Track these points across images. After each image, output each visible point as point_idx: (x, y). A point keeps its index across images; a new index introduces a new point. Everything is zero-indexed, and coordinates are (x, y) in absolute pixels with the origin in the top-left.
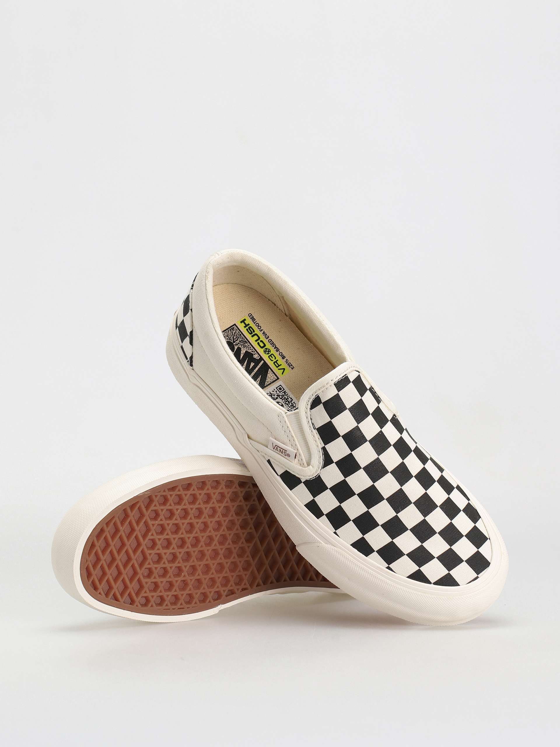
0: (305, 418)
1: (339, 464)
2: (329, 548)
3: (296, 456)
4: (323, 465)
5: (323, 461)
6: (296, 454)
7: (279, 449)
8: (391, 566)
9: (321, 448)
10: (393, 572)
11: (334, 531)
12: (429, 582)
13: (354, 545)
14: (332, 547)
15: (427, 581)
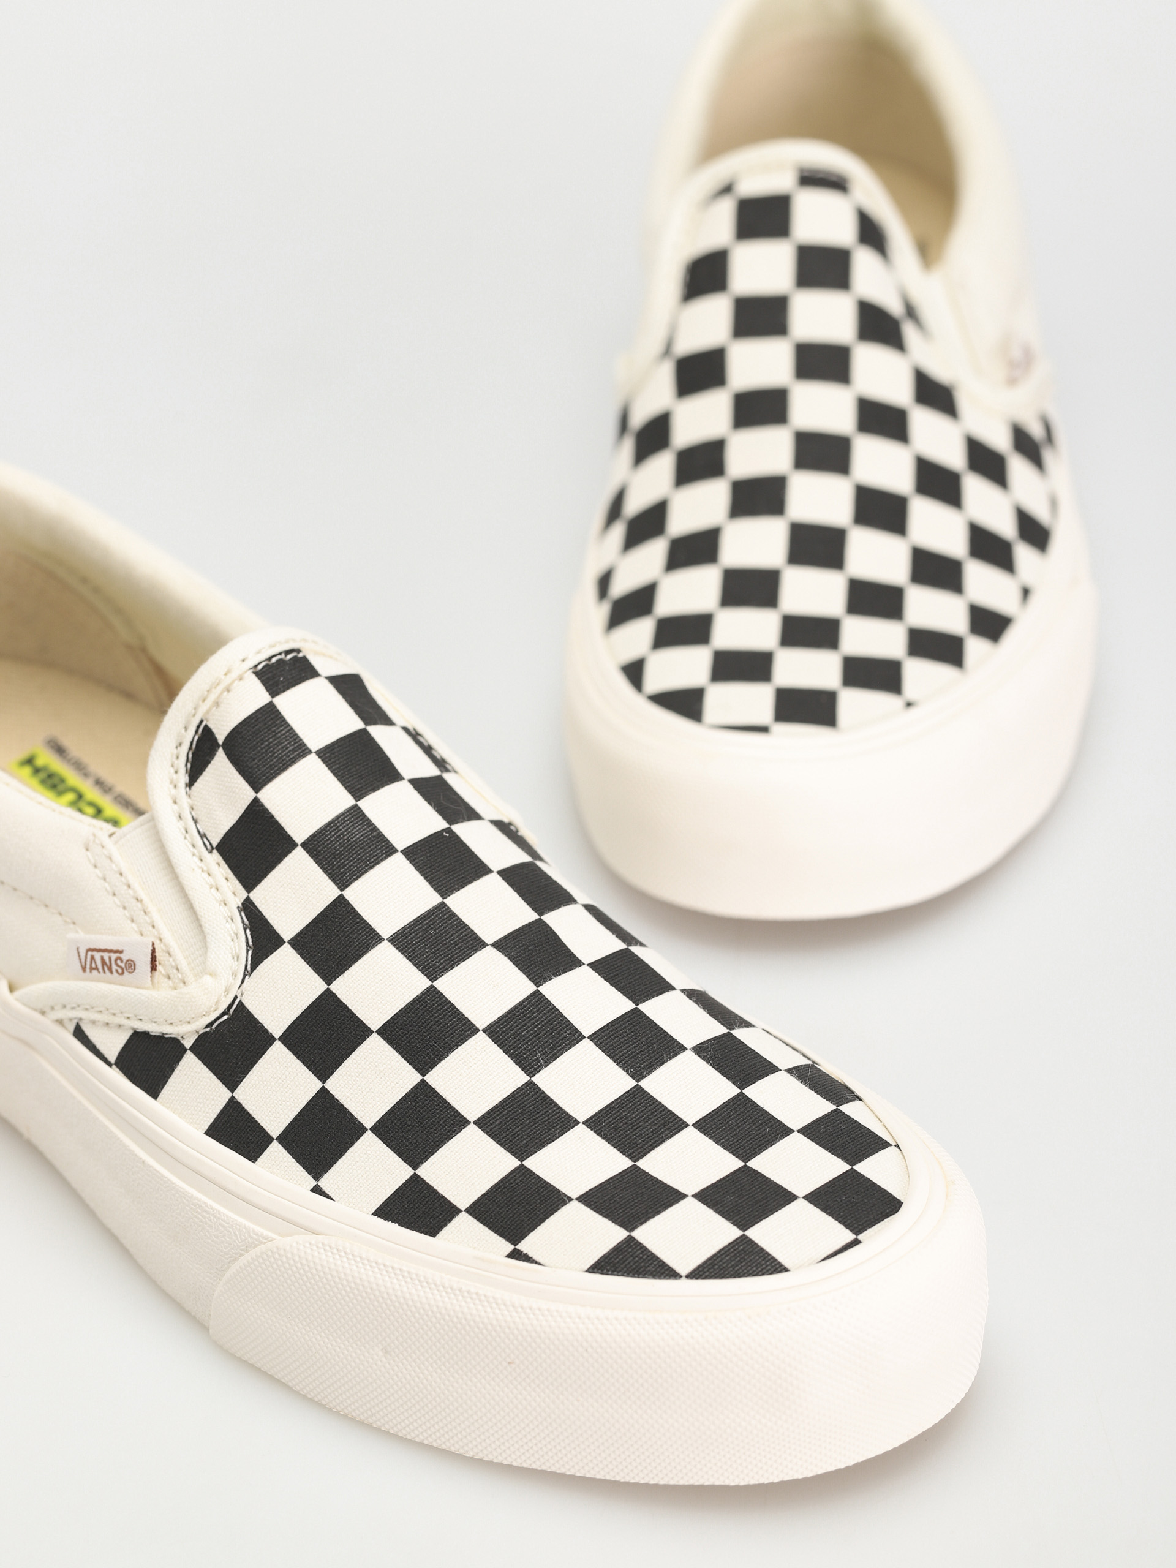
0: (175, 819)
1: (300, 943)
2: (297, 1243)
3: (153, 959)
4: (249, 963)
5: (248, 951)
6: (153, 951)
7: (97, 956)
8: (523, 1246)
9: (238, 907)
10: (534, 1265)
11: (313, 1183)
12: (672, 1274)
13: (388, 1211)
14: (313, 1238)
15: (663, 1271)
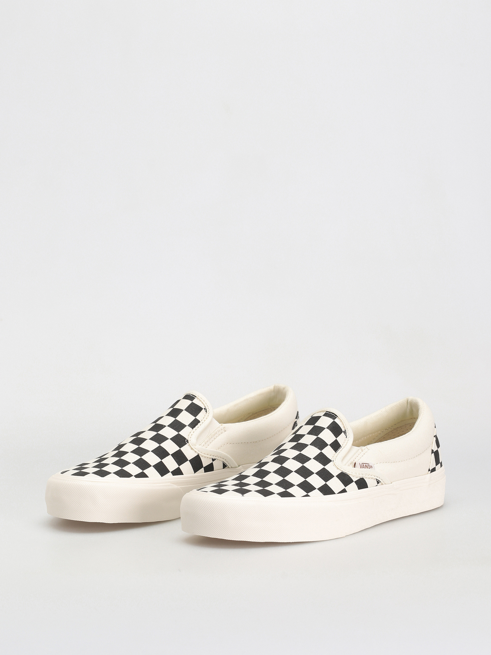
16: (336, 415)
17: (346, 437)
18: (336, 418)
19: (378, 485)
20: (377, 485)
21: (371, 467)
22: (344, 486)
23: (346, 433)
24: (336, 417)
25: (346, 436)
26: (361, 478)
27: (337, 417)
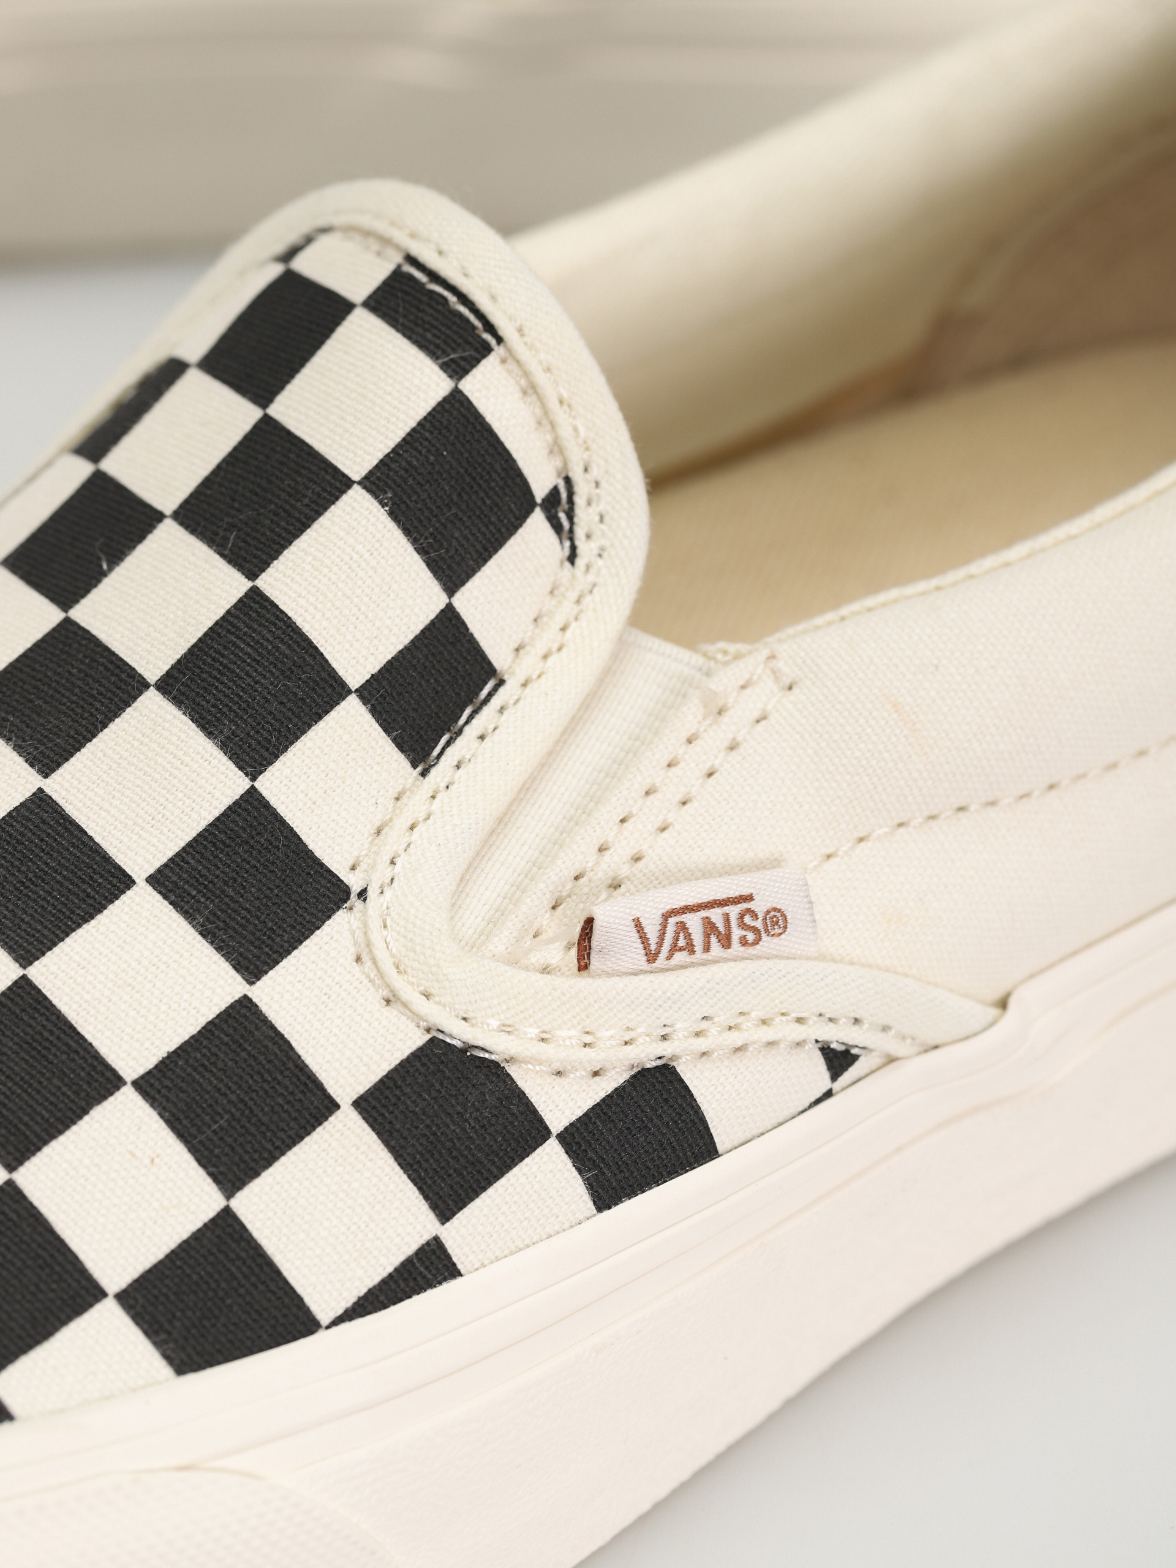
16: (490, 328)
17: (572, 558)
18: (486, 350)
19: (837, 1086)
20: (829, 1094)
21: (776, 920)
22: (431, 1216)
23: (571, 517)
24: (487, 336)
25: (573, 548)
26: (644, 1070)
27: (500, 340)
